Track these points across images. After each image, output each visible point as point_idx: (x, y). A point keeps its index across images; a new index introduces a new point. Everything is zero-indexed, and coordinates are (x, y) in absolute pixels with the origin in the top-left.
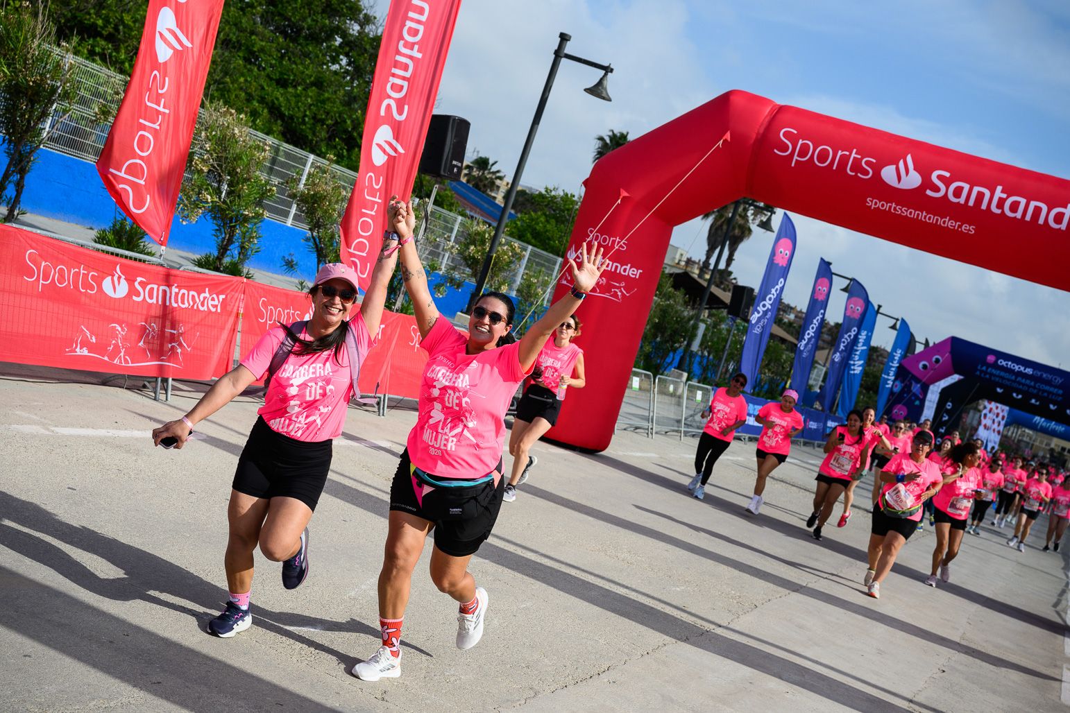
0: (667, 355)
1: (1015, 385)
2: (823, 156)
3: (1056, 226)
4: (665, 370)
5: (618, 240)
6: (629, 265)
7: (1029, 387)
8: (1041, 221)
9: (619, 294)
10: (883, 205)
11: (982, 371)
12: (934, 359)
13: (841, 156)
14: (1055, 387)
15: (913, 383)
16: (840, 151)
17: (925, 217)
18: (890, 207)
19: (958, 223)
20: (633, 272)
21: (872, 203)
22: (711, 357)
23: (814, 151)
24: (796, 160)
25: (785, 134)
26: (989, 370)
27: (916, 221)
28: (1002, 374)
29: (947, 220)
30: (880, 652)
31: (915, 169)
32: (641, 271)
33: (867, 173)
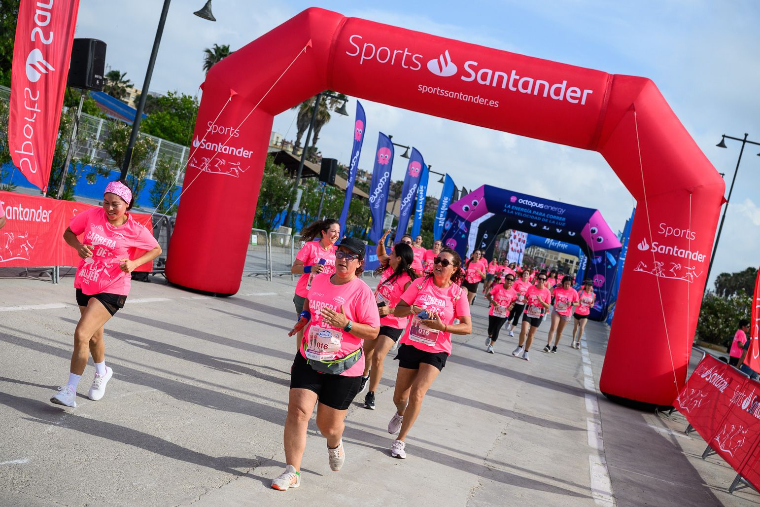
0: (275, 216)
1: (532, 217)
2: (383, 55)
3: (556, 98)
4: (274, 227)
5: (231, 129)
6: (242, 148)
7: (542, 217)
8: (545, 95)
9: (237, 171)
10: (430, 90)
11: (507, 209)
12: (473, 203)
13: (396, 54)
14: (560, 216)
15: (459, 221)
16: (395, 51)
17: (462, 96)
18: (436, 91)
19: (486, 100)
20: (246, 154)
21: (423, 89)
22: (308, 214)
23: (376, 52)
24: (364, 59)
25: (353, 40)
26: (513, 207)
27: (456, 100)
28: (522, 209)
29: (478, 98)
30: (459, 425)
31: (452, 61)
32: (252, 152)
33: (417, 66)
